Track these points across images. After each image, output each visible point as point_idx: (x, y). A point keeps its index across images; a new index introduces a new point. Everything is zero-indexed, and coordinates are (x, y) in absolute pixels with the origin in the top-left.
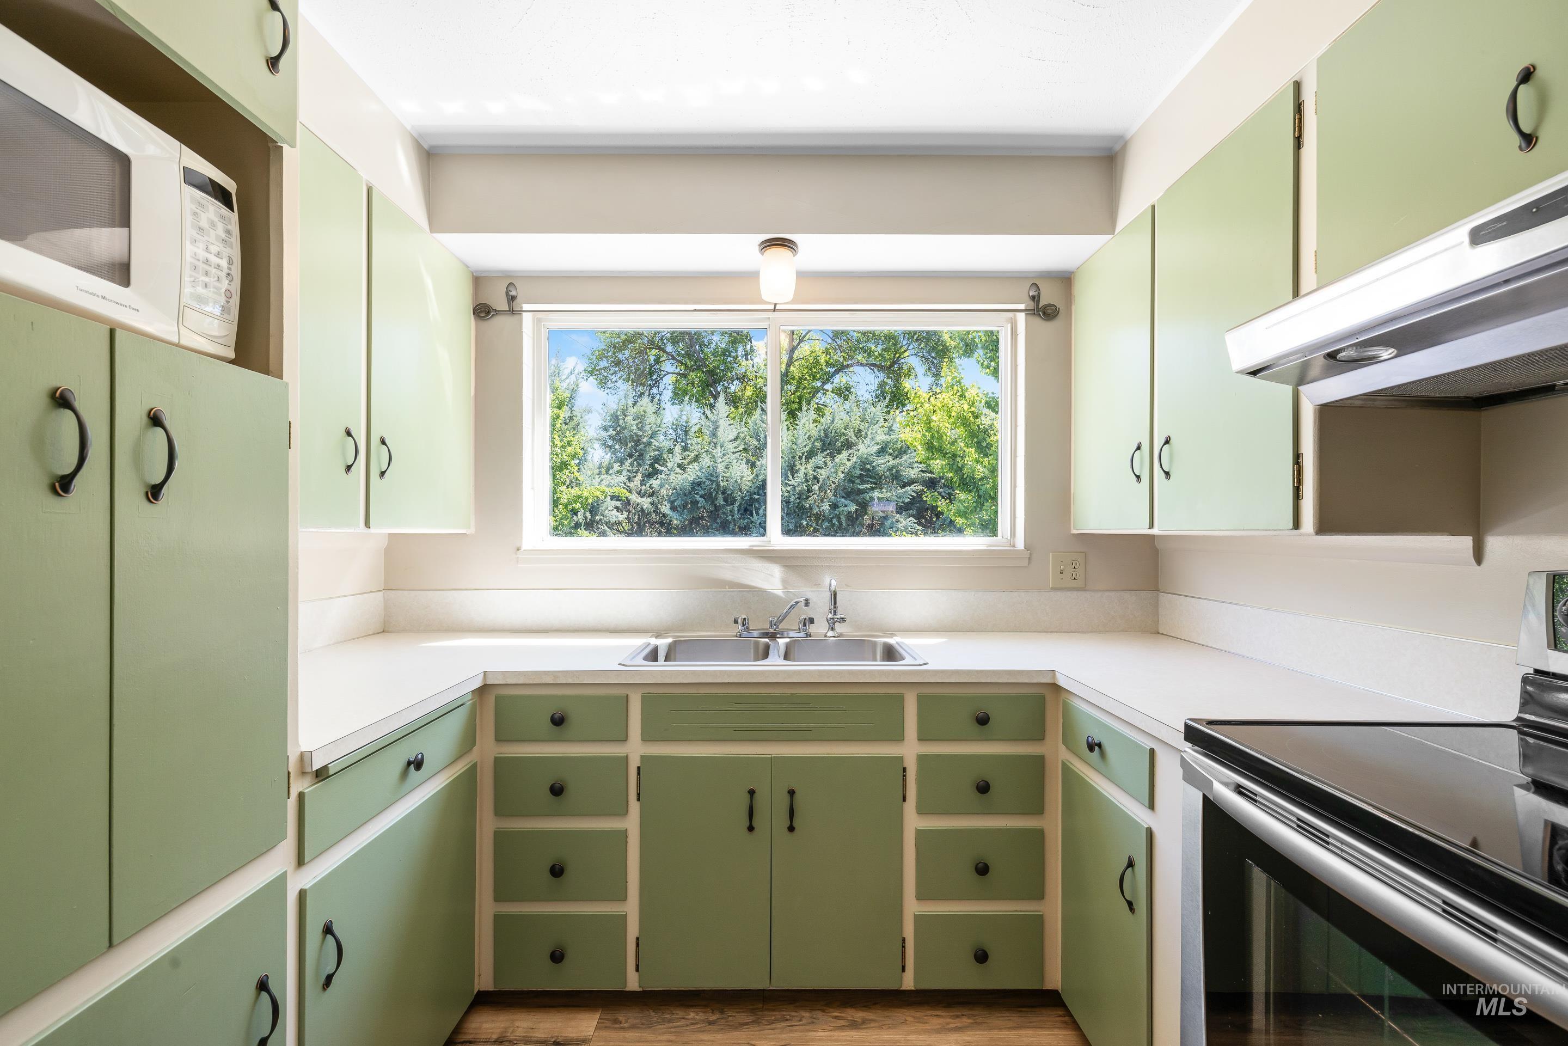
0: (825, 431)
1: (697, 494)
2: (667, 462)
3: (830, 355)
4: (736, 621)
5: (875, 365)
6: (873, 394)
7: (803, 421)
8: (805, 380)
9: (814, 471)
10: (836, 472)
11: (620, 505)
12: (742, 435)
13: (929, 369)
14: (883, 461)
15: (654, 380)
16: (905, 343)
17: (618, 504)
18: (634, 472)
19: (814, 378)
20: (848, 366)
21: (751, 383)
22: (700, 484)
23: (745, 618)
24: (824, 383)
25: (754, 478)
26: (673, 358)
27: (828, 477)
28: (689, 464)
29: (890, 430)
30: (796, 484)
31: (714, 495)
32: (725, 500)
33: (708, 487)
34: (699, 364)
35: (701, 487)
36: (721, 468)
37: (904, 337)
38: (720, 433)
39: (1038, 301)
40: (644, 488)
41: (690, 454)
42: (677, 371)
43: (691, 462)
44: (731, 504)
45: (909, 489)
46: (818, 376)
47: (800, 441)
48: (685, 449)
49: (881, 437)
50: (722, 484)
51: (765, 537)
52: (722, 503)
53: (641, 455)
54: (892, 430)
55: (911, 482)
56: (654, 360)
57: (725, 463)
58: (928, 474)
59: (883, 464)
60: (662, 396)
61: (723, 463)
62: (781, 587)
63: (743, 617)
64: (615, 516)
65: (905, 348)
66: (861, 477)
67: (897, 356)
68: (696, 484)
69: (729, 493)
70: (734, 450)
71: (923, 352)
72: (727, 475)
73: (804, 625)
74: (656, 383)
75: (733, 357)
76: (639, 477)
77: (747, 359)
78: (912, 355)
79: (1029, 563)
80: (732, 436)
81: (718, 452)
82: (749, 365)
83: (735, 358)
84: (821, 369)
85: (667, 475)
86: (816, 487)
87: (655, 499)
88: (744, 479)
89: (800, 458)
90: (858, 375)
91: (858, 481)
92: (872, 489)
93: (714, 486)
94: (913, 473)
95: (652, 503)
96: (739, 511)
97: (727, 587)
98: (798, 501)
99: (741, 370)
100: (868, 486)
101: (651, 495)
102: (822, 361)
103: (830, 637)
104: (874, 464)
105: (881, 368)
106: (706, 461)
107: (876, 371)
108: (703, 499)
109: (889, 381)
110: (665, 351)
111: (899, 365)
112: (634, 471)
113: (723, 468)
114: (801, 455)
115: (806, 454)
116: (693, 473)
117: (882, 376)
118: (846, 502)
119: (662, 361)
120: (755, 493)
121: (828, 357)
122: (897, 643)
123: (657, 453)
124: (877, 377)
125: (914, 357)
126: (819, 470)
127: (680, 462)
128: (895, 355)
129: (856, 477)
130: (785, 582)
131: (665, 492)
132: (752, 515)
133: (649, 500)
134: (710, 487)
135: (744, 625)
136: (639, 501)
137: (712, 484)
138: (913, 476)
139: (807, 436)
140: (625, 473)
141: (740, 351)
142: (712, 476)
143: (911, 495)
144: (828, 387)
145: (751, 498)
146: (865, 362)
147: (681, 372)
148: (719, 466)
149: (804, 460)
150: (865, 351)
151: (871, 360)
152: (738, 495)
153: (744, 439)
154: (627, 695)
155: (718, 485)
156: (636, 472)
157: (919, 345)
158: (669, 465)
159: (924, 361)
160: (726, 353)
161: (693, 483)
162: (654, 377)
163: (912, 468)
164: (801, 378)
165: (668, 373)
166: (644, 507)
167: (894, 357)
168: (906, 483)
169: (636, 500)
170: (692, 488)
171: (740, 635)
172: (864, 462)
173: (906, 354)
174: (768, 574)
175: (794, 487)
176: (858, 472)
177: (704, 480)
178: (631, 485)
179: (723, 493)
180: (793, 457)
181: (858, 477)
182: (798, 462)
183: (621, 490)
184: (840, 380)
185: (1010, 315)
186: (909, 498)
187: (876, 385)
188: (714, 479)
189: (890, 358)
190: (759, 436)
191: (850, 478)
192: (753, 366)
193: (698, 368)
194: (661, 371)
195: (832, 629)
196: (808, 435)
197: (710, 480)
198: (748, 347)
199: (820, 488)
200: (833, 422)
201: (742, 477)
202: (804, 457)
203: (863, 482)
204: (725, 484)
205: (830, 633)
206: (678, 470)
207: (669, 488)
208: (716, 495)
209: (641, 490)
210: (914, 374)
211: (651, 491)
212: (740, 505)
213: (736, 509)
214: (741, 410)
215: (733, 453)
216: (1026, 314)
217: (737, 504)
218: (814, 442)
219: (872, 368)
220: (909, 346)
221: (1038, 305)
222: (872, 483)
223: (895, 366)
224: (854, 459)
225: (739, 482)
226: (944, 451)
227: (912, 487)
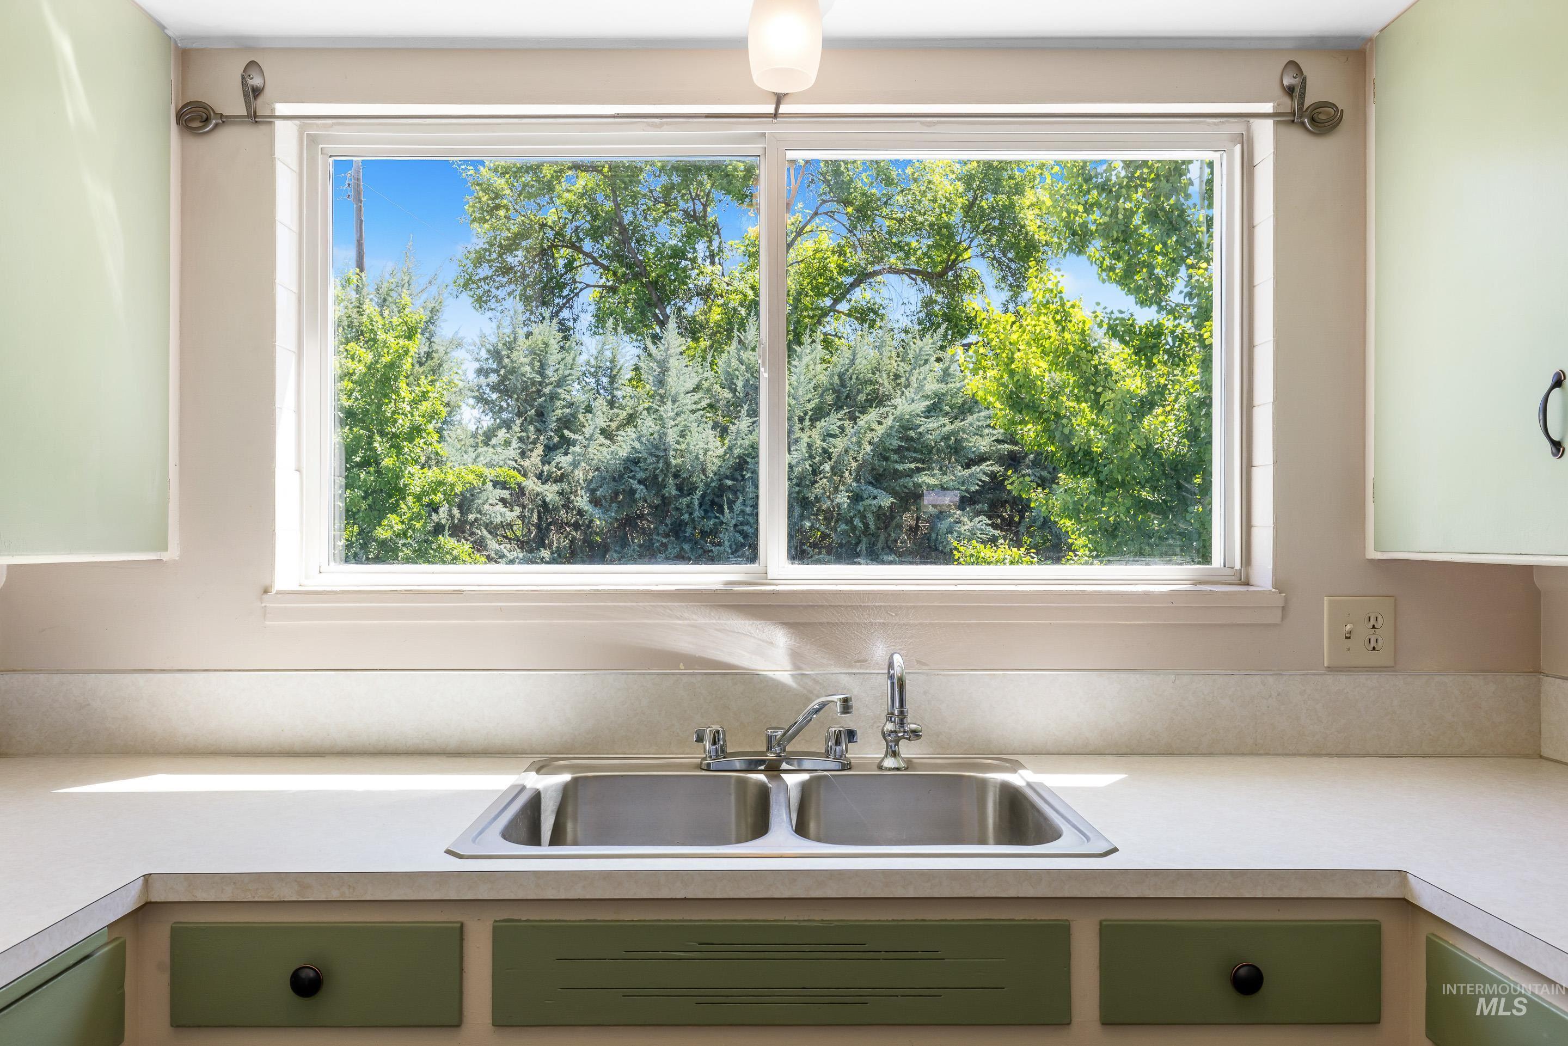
0: (841, 376)
1: (634, 477)
2: (584, 426)
3: (845, 256)
4: (700, 739)
5: (917, 272)
6: (913, 318)
7: (806, 360)
8: (806, 295)
9: (824, 440)
10: (859, 443)
11: (509, 497)
12: (706, 385)
13: (1004, 278)
14: (936, 425)
15: (564, 298)
16: (965, 236)
17: (505, 494)
18: (531, 443)
19: (819, 293)
20: (875, 274)
21: (721, 301)
22: (639, 462)
23: (718, 732)
24: (836, 301)
25: (726, 453)
26: (596, 262)
27: (846, 451)
28: (618, 429)
29: (946, 376)
31: (660, 479)
32: (679, 488)
33: (651, 467)
34: (636, 271)
35: (640, 467)
36: (672, 436)
37: (964, 226)
38: (671, 379)
39: (1302, 96)
40: (546, 468)
41: (620, 412)
42: (602, 282)
43: (621, 427)
44: (689, 495)
45: (978, 470)
46: (827, 289)
47: (800, 393)
48: (611, 404)
49: (932, 386)
50: (673, 462)
51: (756, 565)
52: (674, 492)
53: (540, 414)
54: (949, 375)
55: (982, 459)
56: (565, 266)
57: (680, 428)
58: (1007, 446)
59: (935, 429)
60: (578, 323)
61: (676, 429)
62: (789, 667)
63: (715, 728)
64: (501, 514)
65: (965, 245)
66: (899, 450)
67: (953, 257)
68: (633, 462)
69: (684, 475)
70: (694, 407)
71: (993, 252)
72: (683, 447)
73: (838, 743)
74: (568, 302)
75: (690, 260)
76: (539, 450)
77: (713, 263)
78: (977, 256)
79: (1283, 618)
80: (690, 385)
81: (668, 410)
82: (716, 272)
83: (694, 260)
84: (831, 278)
85: (585, 447)
86: (827, 467)
87: (565, 486)
88: (710, 453)
89: (801, 420)
90: (891, 288)
91: (896, 457)
92: (918, 470)
93: (661, 465)
94: (983, 444)
95: (561, 493)
96: (700, 505)
97: (681, 666)
98: (797, 489)
99: (703, 281)
100: (913, 466)
101: (560, 479)
102: (832, 266)
103: (890, 769)
104: (920, 430)
105: (927, 277)
106: (648, 424)
107: (919, 281)
108: (642, 487)
109: (939, 298)
110: (580, 250)
111: (956, 272)
112: (531, 440)
113: (675, 436)
114: (802, 414)
115: (810, 413)
116: (626, 444)
117: (928, 290)
118: (875, 492)
119: (577, 267)
120: (727, 477)
121: (842, 258)
122: (1029, 785)
123: (567, 411)
124: (921, 291)
125: (980, 259)
126: (831, 440)
127: (604, 425)
128: (950, 255)
129: (892, 450)
130: (796, 657)
131: (581, 475)
132: (722, 512)
133: (556, 487)
134: (654, 466)
135: (714, 743)
136: (539, 490)
137: (658, 462)
138: (983, 449)
139: (811, 386)
140: (515, 444)
141: (701, 247)
142: (658, 449)
143: (980, 480)
144: (843, 306)
145: (721, 485)
146: (901, 267)
147: (608, 284)
148: (670, 432)
149: (807, 423)
150: (901, 249)
151: (912, 263)
152: (698, 479)
153: (709, 390)
154: (462, 925)
155: (667, 464)
156: (534, 443)
157: (989, 240)
158: (588, 431)
159: (996, 265)
160: (679, 254)
161: (628, 460)
162: (565, 292)
163: (981, 436)
164: (799, 293)
165: (588, 286)
166: (548, 499)
167: (948, 259)
168: (972, 460)
169: (534, 487)
170: (625, 468)
171: (709, 765)
172: (905, 426)
173: (966, 255)
174: (763, 641)
176: (896, 443)
177: (645, 455)
178: (526, 463)
179: (676, 476)
181: (895, 451)
183: (508, 472)
184: (862, 295)
185: (1237, 127)
186: (978, 485)
187: (919, 304)
188: (661, 454)
189: (941, 262)
190: (735, 384)
191: (881, 452)
192: (723, 275)
193: (637, 276)
194: (575, 282)
195: (894, 754)
196: (814, 381)
197: (655, 456)
198: (715, 246)
199: (832, 468)
200: (853, 361)
201: (706, 451)
202: (807, 417)
203: (903, 459)
204: (679, 461)
205: (889, 763)
206: (602, 439)
207: (588, 468)
208: (663, 480)
209: (543, 472)
210: (979, 288)
211: (559, 473)
212: (703, 496)
213: (696, 502)
214: (704, 343)
215: (693, 412)
216: (1276, 123)
217: (699, 493)
218: (822, 395)
219: (913, 276)
220: (971, 242)
221: (1301, 104)
222: (915, 460)
223: (950, 274)
224: (889, 422)
225: (702, 458)
226: (1040, 409)
227: (984, 466)
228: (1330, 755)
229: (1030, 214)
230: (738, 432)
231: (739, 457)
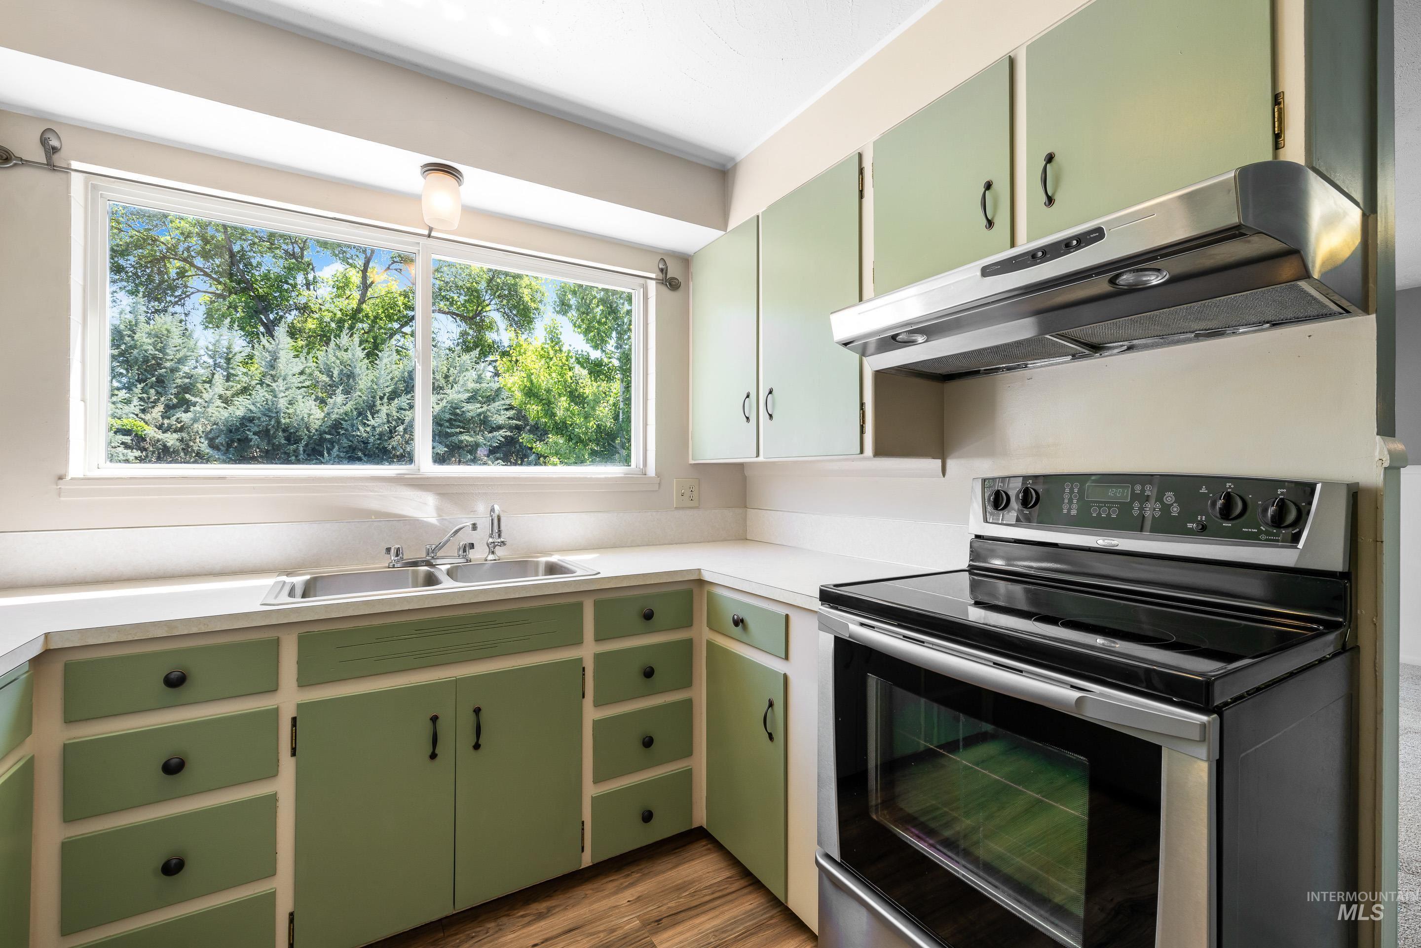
1: (249, 430)
2: (202, 392)
3: (409, 298)
4: (388, 550)
5: (457, 315)
6: (455, 342)
7: (385, 361)
8: (381, 319)
9: (398, 412)
11: (130, 442)
12: (308, 371)
13: (510, 325)
14: (473, 407)
15: (176, 297)
16: (487, 297)
17: (127, 439)
18: (152, 402)
19: (390, 318)
21: (316, 316)
22: (253, 420)
23: (399, 548)
24: (402, 326)
25: (325, 417)
26: (206, 274)
28: (233, 396)
29: (479, 380)
30: (376, 425)
31: (272, 432)
32: (288, 439)
33: (264, 424)
34: (243, 286)
35: (254, 423)
36: (282, 403)
37: (486, 292)
38: (281, 365)
39: (666, 273)
40: (166, 421)
41: (236, 385)
42: (213, 289)
43: (237, 394)
44: (295, 444)
45: (497, 434)
46: (396, 317)
47: (381, 381)
48: (228, 378)
49: (471, 385)
50: (283, 421)
51: (413, 465)
52: (283, 441)
53: (160, 381)
54: (481, 378)
55: (499, 428)
56: (177, 273)
57: (289, 398)
58: (514, 421)
59: (473, 409)
60: (190, 317)
61: (285, 399)
62: (435, 515)
63: (397, 546)
64: (123, 454)
65: (487, 302)
66: (449, 421)
67: (480, 308)
68: (247, 420)
69: (292, 431)
70: (300, 385)
71: (504, 309)
72: (291, 411)
73: (464, 551)
74: (180, 300)
75: (291, 285)
76: (160, 408)
77: (308, 289)
78: (494, 310)
79: (659, 488)
80: (297, 370)
81: (279, 386)
82: (312, 295)
83: (294, 286)
84: (399, 311)
85: (204, 407)
86: (401, 428)
87: (184, 435)
88: (312, 417)
89: (381, 398)
90: (439, 322)
91: (447, 424)
92: (461, 433)
93: (273, 423)
94: (500, 419)
95: (181, 440)
96: (304, 451)
98: (379, 442)
99: (302, 300)
100: (458, 430)
101: (181, 430)
102: (400, 303)
103: (491, 560)
104: (463, 410)
105: (464, 318)
106: (261, 394)
107: (458, 320)
108: (257, 437)
109: (471, 332)
110: (192, 265)
111: (481, 318)
112: (151, 400)
113: (285, 403)
114: (382, 395)
115: (387, 395)
116: (241, 408)
117: (464, 326)
119: (189, 276)
120: (326, 433)
121: (407, 299)
123: (187, 380)
124: (459, 326)
125: (496, 312)
126: (402, 412)
127: (222, 393)
128: (478, 307)
129: (445, 420)
130: (439, 510)
131: (200, 427)
133: (176, 436)
134: (267, 423)
135: (397, 555)
136: (160, 437)
137: (270, 420)
138: (500, 422)
139: (389, 378)
140: (135, 401)
141: (300, 279)
142: (271, 412)
143: (499, 440)
145: (321, 438)
146: (447, 310)
147: (217, 292)
148: (281, 401)
149: (385, 400)
150: (448, 300)
151: (453, 309)
152: (303, 433)
153: (311, 374)
154: (278, 638)
155: (278, 422)
156: (155, 402)
157: (502, 302)
158: (206, 396)
159: (506, 317)
160: (280, 280)
161: (243, 418)
162: (177, 294)
163: (499, 415)
164: (376, 317)
165: (199, 291)
166: (169, 444)
167: (477, 310)
168: (493, 428)
169: (155, 435)
170: (240, 424)
171: (394, 565)
172: (454, 407)
173: (488, 309)
174: (421, 503)
175: (374, 428)
176: (448, 416)
177: (259, 415)
178: (148, 417)
179: (284, 431)
180: (374, 397)
181: (447, 421)
182: (378, 402)
183: (135, 423)
185: (642, 281)
186: (497, 443)
187: (458, 334)
188: (274, 415)
189: (472, 310)
190: (332, 372)
192: (317, 298)
193: (244, 291)
194: (186, 286)
195: (493, 553)
196: (391, 375)
197: (267, 416)
198: (311, 277)
199: (405, 430)
201: (310, 415)
202: (386, 397)
203: (452, 426)
204: (288, 420)
205: (491, 557)
206: (219, 402)
207: (206, 422)
208: (274, 433)
209: (163, 424)
210: (496, 329)
211: (179, 425)
212: (307, 445)
213: (301, 449)
214: (300, 343)
215: (299, 388)
216: (657, 283)
217: (303, 443)
218: (396, 384)
219: (455, 317)
220: (491, 301)
221: (666, 277)
222: (458, 427)
223: (478, 318)
224: (444, 403)
225: (306, 420)
226: (541, 398)
227: (501, 432)
228: (676, 544)
229: (526, 291)
230: (335, 404)
231: (335, 420)
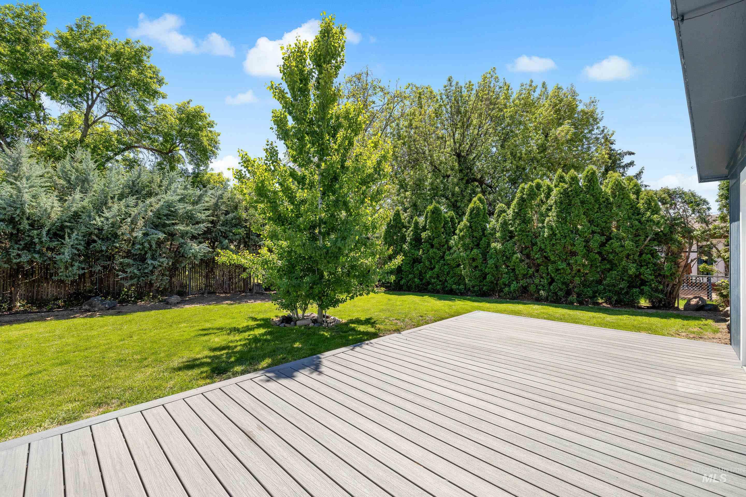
0: (133, 182)
5: (156, 150)
6: (154, 167)
9: (126, 209)
10: (146, 211)
13: (192, 160)
14: (183, 206)
16: (177, 141)
19: (107, 149)
20: (137, 147)
24: (116, 155)
25: (65, 210)
27: (139, 214)
29: (185, 188)
30: (110, 217)
31: (16, 220)
32: (31, 225)
33: (8, 213)
36: (26, 197)
37: (177, 137)
44: (39, 229)
45: (201, 226)
46: (110, 148)
50: (27, 211)
52: (27, 227)
55: (203, 222)
57: (33, 194)
58: (211, 218)
59: (181, 208)
61: (29, 194)
65: (177, 144)
66: (166, 215)
67: (172, 148)
69: (35, 219)
70: (42, 185)
71: (189, 150)
72: (33, 204)
77: (40, 123)
78: (182, 150)
81: (23, 184)
82: (43, 128)
84: (113, 144)
86: (129, 220)
89: (112, 198)
90: (143, 154)
91: (165, 218)
92: (175, 224)
93: (17, 212)
94: (202, 216)
96: (47, 234)
98: (112, 229)
99: (35, 130)
100: (173, 222)
102: (114, 139)
104: (176, 208)
105: (160, 153)
107: (156, 154)
109: (165, 162)
111: (173, 154)
115: (117, 196)
117: (160, 158)
118: (156, 232)
120: (66, 221)
121: (120, 137)
124: (157, 158)
125: (183, 152)
126: (130, 208)
128: (170, 147)
132: (64, 239)
134: (12, 212)
137: (15, 210)
138: (202, 218)
139: (118, 184)
141: (33, 115)
142: (16, 203)
143: (203, 230)
144: (119, 157)
145: (62, 225)
146: (149, 147)
148: (25, 195)
149: (116, 199)
151: (154, 146)
152: (46, 221)
153: (50, 178)
155: (23, 212)
157: (188, 145)
159: (190, 155)
163: (201, 213)
167: (170, 149)
168: (198, 222)
172: (169, 205)
173: (177, 149)
175: (107, 219)
176: (166, 212)
177: (5, 205)
179: (28, 219)
180: (106, 197)
181: (164, 216)
182: (110, 201)
184: (130, 155)
187: (156, 163)
188: (19, 206)
189: (167, 148)
190: (69, 178)
191: (158, 215)
192: (46, 131)
197: (13, 207)
198: (41, 115)
199: (131, 221)
200: (139, 176)
201: (52, 207)
203: (168, 219)
204: (32, 211)
208: (19, 220)
210: (182, 162)
212: (49, 230)
213: (44, 233)
215: (41, 187)
217: (47, 229)
218: (123, 188)
219: (154, 152)
220: (180, 144)
223: (170, 154)
224: (161, 203)
225: (49, 210)
227: (204, 224)
229: (205, 139)
230: (74, 199)
231: (74, 212)
